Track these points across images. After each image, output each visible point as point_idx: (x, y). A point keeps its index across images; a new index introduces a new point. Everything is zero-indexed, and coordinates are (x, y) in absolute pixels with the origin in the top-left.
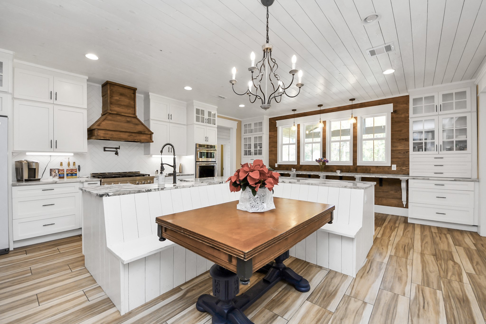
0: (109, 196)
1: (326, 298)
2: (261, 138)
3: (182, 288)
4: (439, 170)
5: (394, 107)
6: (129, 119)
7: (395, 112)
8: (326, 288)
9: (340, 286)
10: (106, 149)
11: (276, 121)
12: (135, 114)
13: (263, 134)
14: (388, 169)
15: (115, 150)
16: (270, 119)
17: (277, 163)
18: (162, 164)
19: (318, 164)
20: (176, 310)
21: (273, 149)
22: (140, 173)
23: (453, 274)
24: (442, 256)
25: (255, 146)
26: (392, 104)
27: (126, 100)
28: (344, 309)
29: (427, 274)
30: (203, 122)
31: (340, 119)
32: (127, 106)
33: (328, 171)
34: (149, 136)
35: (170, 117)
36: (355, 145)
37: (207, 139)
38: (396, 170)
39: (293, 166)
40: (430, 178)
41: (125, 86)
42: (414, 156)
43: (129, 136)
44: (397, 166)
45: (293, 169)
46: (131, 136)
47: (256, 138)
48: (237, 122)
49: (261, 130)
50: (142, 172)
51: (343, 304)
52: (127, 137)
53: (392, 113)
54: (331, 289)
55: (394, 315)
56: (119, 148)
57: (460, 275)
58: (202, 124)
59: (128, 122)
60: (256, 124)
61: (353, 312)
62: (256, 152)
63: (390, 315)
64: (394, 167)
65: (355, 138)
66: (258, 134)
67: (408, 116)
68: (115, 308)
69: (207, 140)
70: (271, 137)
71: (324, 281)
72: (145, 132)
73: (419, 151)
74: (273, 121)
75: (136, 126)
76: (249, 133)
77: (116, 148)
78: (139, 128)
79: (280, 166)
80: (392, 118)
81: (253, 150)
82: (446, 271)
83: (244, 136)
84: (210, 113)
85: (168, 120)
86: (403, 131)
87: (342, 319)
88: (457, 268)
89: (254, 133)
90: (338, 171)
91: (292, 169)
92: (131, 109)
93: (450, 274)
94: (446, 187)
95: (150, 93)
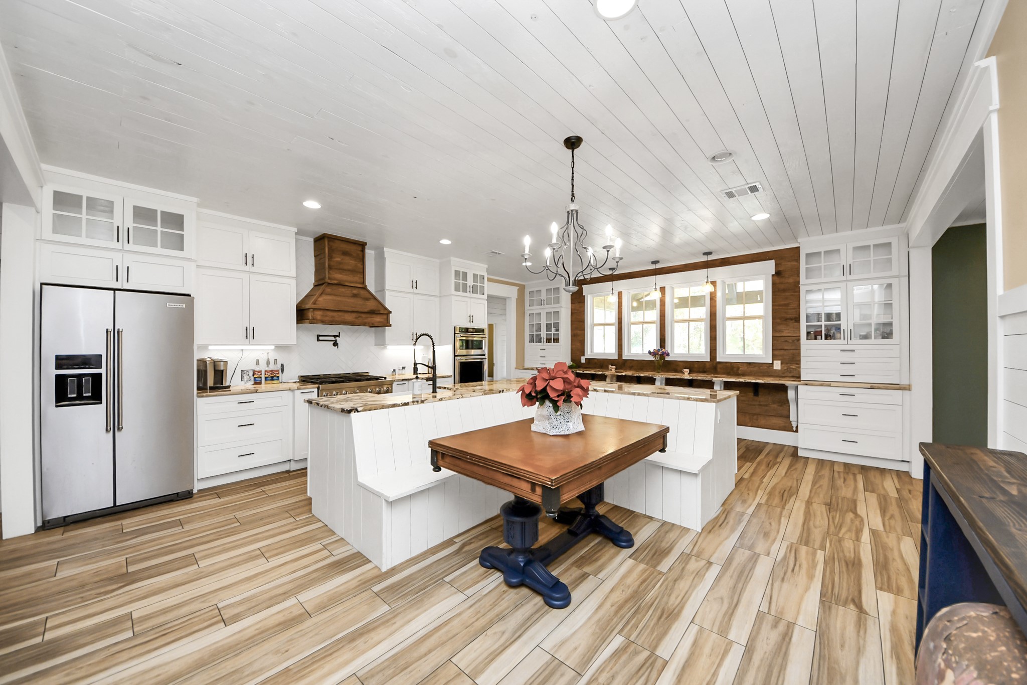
0: (358, 412)
1: (655, 556)
2: (557, 313)
3: (456, 540)
4: (848, 369)
5: (776, 265)
6: (355, 291)
7: (778, 273)
8: (657, 544)
9: (678, 542)
10: (321, 338)
11: (583, 286)
12: (363, 282)
13: (562, 307)
14: (768, 367)
15: (333, 338)
17: (584, 355)
18: (415, 364)
19: (652, 358)
20: (452, 567)
21: (578, 332)
22: (370, 375)
23: (849, 530)
24: (840, 506)
25: (548, 327)
26: (773, 261)
27: (351, 262)
28: (681, 568)
29: (809, 529)
30: (465, 290)
31: (688, 283)
32: (353, 271)
33: (668, 371)
34: (385, 317)
35: (414, 284)
36: (713, 328)
37: (471, 318)
38: (780, 369)
39: (612, 362)
40: (832, 384)
41: (350, 241)
42: (808, 348)
43: (356, 318)
44: (781, 363)
45: (612, 365)
46: (359, 318)
47: (548, 313)
48: (518, 288)
49: (557, 300)
50: (372, 373)
51: (679, 563)
52: (354, 319)
53: (773, 275)
54: (664, 545)
55: (749, 578)
56: (339, 336)
57: (859, 532)
58: (464, 294)
59: (355, 296)
60: (549, 291)
61: (692, 573)
62: (549, 337)
63: (743, 578)
64: (777, 365)
65: (713, 315)
66: (552, 308)
67: (799, 282)
68: (370, 563)
69: (471, 320)
70: (573, 312)
71: (655, 536)
72: (379, 311)
73: (816, 339)
75: (367, 301)
76: (537, 305)
77: (335, 336)
78: (371, 305)
79: (589, 361)
80: (774, 284)
81: (544, 334)
82: (839, 525)
83: (528, 310)
84: (475, 276)
85: (412, 290)
86: (792, 306)
87: (675, 581)
88: (857, 522)
89: (546, 306)
90: (685, 370)
91: (610, 366)
92: (359, 275)
93: (843, 530)
94: (857, 398)
95: (385, 249)
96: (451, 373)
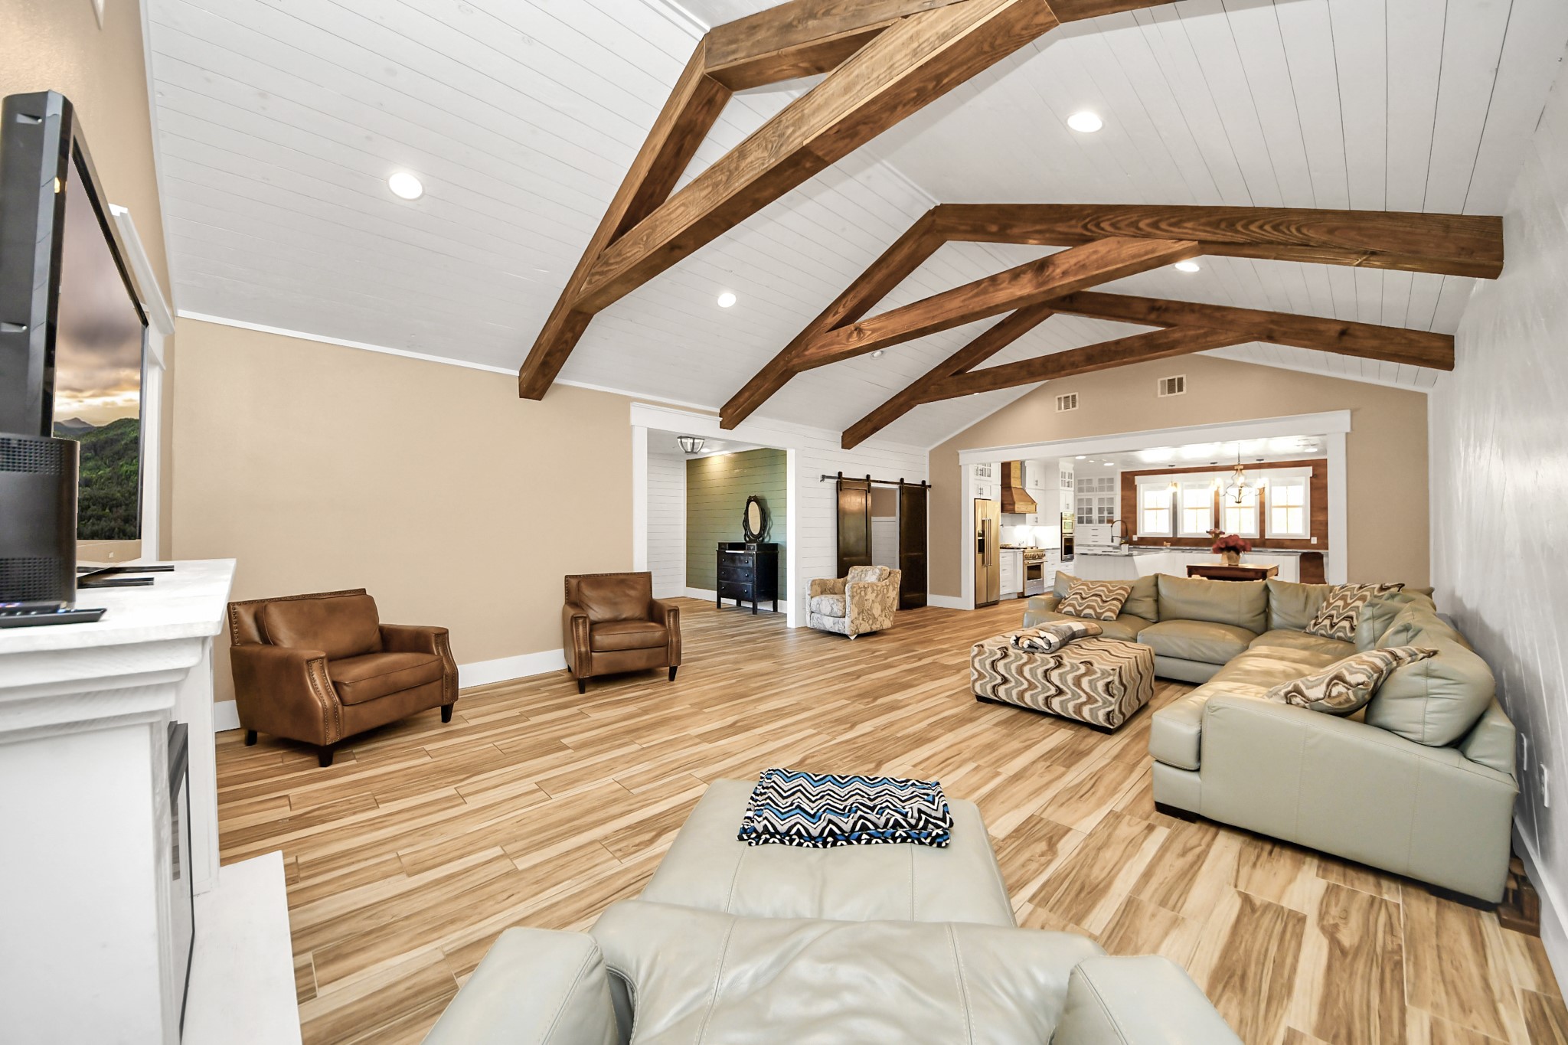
2: (1111, 500)
5: (1313, 470)
7: (1314, 476)
11: (1133, 478)
13: (1113, 493)
14: (1308, 541)
16: (1123, 473)
17: (1136, 534)
18: (1112, 537)
19: (1210, 536)
21: (1130, 515)
25: (1101, 510)
26: (1311, 468)
30: (1065, 486)
36: (1262, 514)
38: (1316, 544)
39: (1167, 539)
44: (1316, 538)
45: (1167, 542)
47: (1101, 500)
49: (1111, 489)
53: (1309, 477)
58: (1065, 488)
60: (1101, 481)
62: (1101, 519)
64: (1314, 541)
65: (1262, 504)
66: (1106, 495)
69: (1068, 507)
70: (1125, 499)
74: (1128, 476)
76: (1088, 492)
79: (1140, 538)
80: (1311, 483)
81: (1095, 515)
84: (1068, 474)
89: (1097, 493)
91: (1165, 543)
96: (1060, 547)
